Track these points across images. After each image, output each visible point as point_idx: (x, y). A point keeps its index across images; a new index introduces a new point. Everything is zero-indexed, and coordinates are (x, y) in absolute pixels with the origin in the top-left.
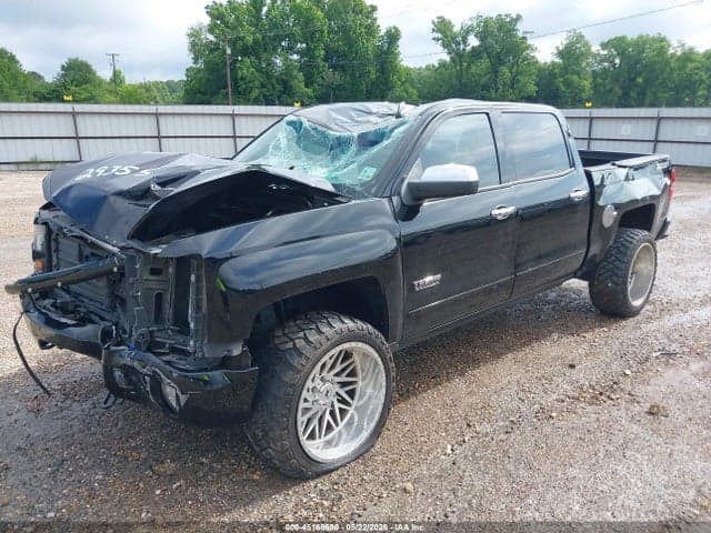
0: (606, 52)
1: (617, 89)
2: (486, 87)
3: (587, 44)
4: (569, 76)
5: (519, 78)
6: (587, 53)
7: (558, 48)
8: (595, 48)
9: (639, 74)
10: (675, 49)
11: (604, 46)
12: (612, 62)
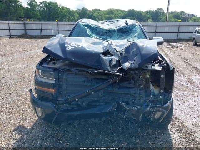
0: (41, 5)
1: (47, 16)
2: (7, 13)
3: (36, 2)
4: (33, 11)
5: (17, 11)
6: (36, 5)
7: (28, 3)
8: (38, 4)
9: (51, 12)
10: (59, 6)
11: (41, 3)
12: (44, 8)
